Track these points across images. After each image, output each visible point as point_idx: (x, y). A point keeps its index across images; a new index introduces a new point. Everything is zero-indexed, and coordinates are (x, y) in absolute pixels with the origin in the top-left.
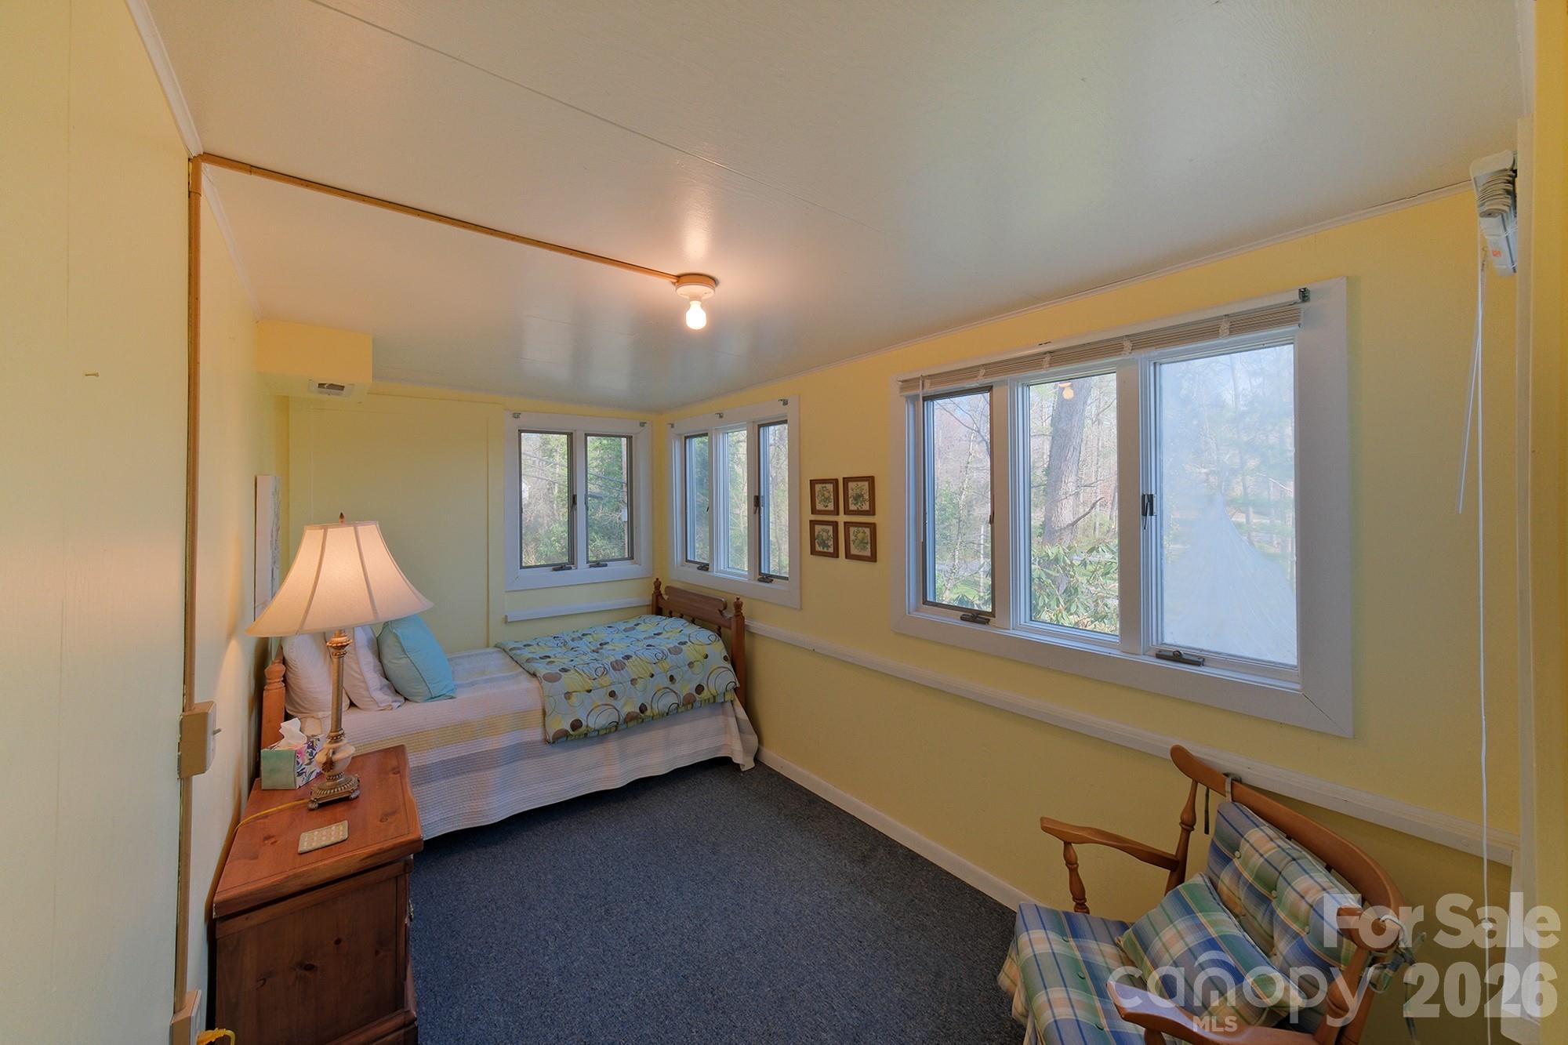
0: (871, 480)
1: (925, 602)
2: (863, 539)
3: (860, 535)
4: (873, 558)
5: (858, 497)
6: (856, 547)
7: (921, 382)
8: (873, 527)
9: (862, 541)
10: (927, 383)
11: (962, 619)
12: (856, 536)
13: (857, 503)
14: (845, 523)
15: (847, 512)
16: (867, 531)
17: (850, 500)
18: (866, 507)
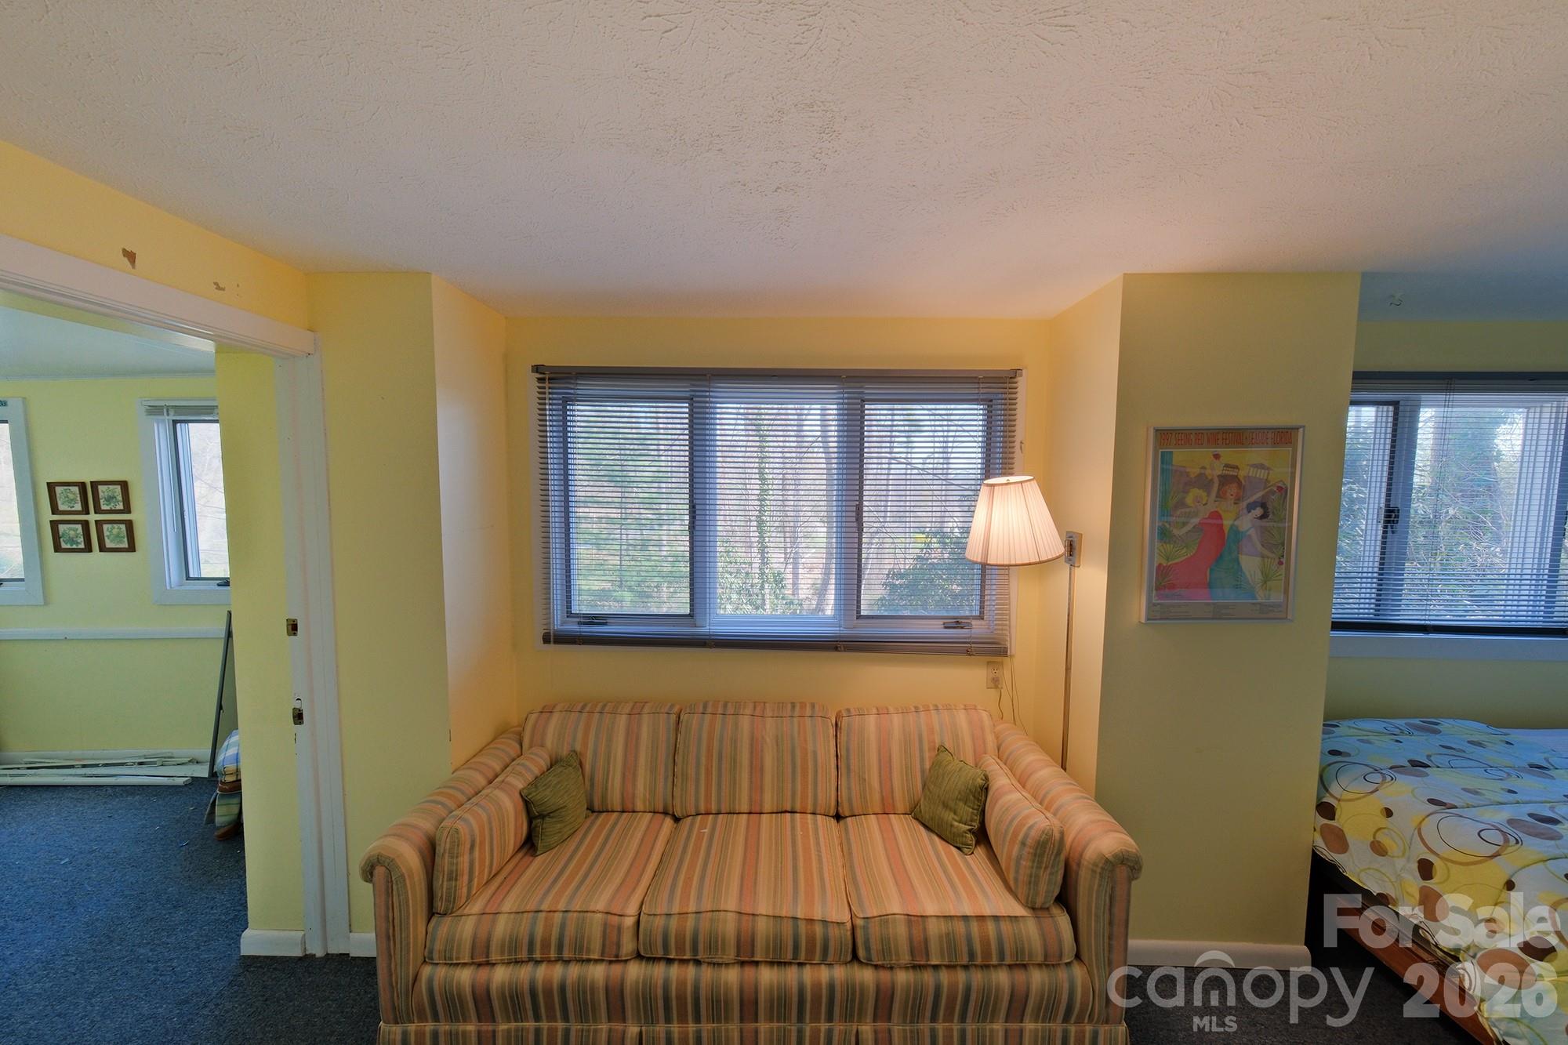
0: (124, 485)
1: (188, 578)
2: (119, 533)
3: (115, 531)
4: (132, 548)
5: (110, 499)
6: (111, 541)
7: (165, 410)
8: (129, 525)
9: (118, 536)
10: (172, 412)
11: (219, 585)
12: (110, 532)
13: (110, 504)
14: (96, 521)
15: (98, 510)
16: (123, 527)
17: (101, 501)
18: (120, 506)
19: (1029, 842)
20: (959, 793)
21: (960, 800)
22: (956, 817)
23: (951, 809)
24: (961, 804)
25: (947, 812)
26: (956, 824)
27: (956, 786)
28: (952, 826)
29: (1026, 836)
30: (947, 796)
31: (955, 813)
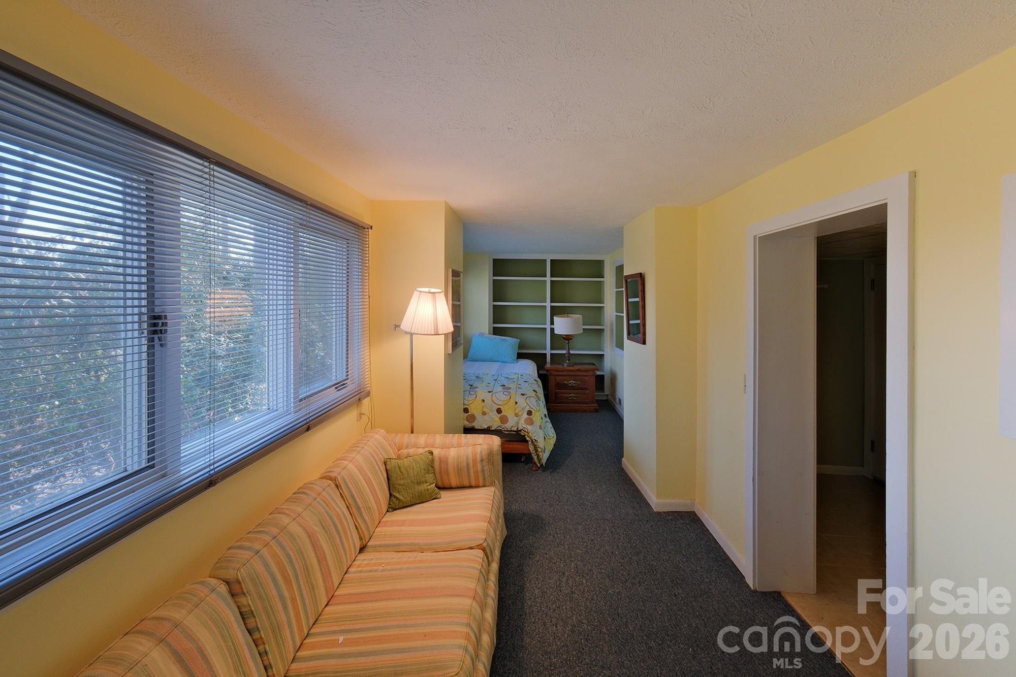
19: (484, 458)
20: (424, 470)
21: (426, 474)
22: (428, 484)
23: (423, 483)
24: (427, 475)
25: (422, 485)
26: (429, 487)
27: (420, 469)
28: (428, 490)
29: (482, 457)
30: (418, 478)
31: (426, 482)
